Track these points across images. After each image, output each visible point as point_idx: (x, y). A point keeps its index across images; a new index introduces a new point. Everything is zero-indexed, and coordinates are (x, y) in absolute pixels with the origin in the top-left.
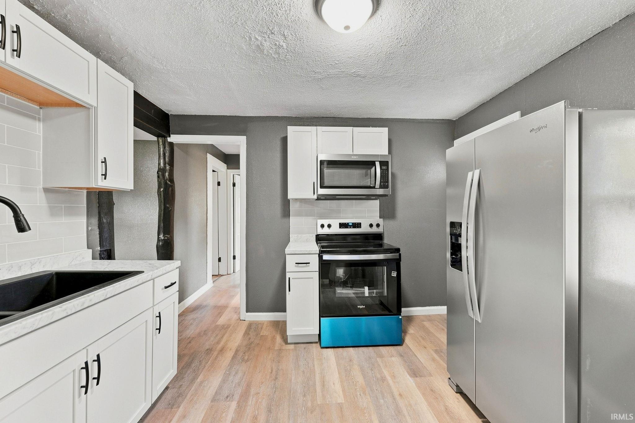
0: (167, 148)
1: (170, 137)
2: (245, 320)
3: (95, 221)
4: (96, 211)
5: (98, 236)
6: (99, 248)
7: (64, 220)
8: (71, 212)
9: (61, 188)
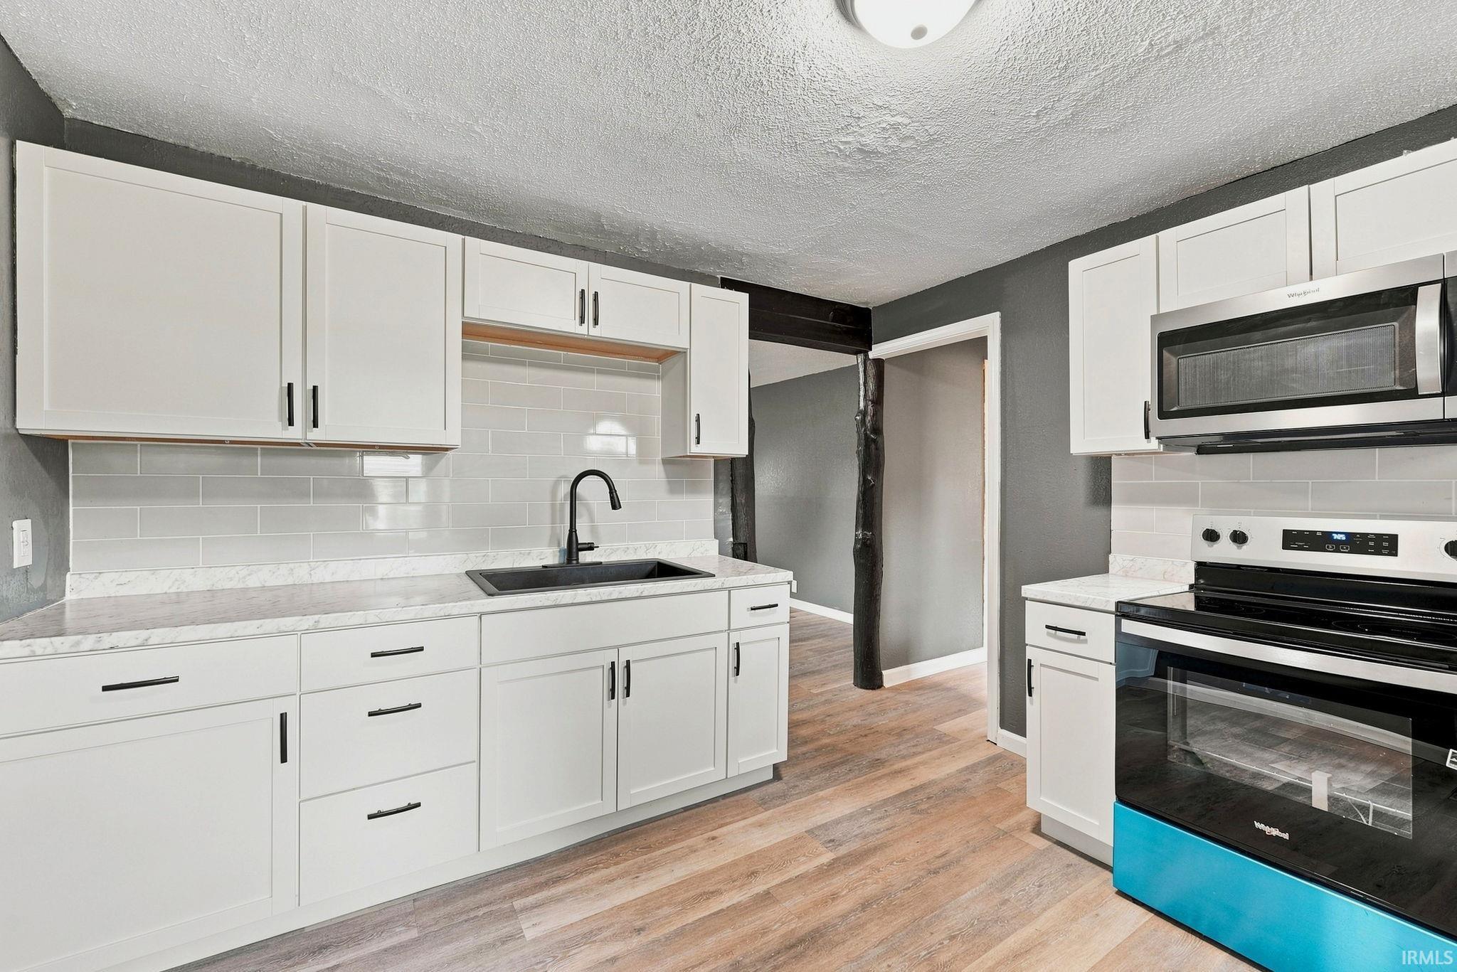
0: (871, 371)
1: (871, 350)
2: (996, 744)
3: (726, 501)
4: (725, 486)
5: (730, 522)
6: (731, 539)
7: (685, 500)
8: (694, 488)
9: (680, 457)
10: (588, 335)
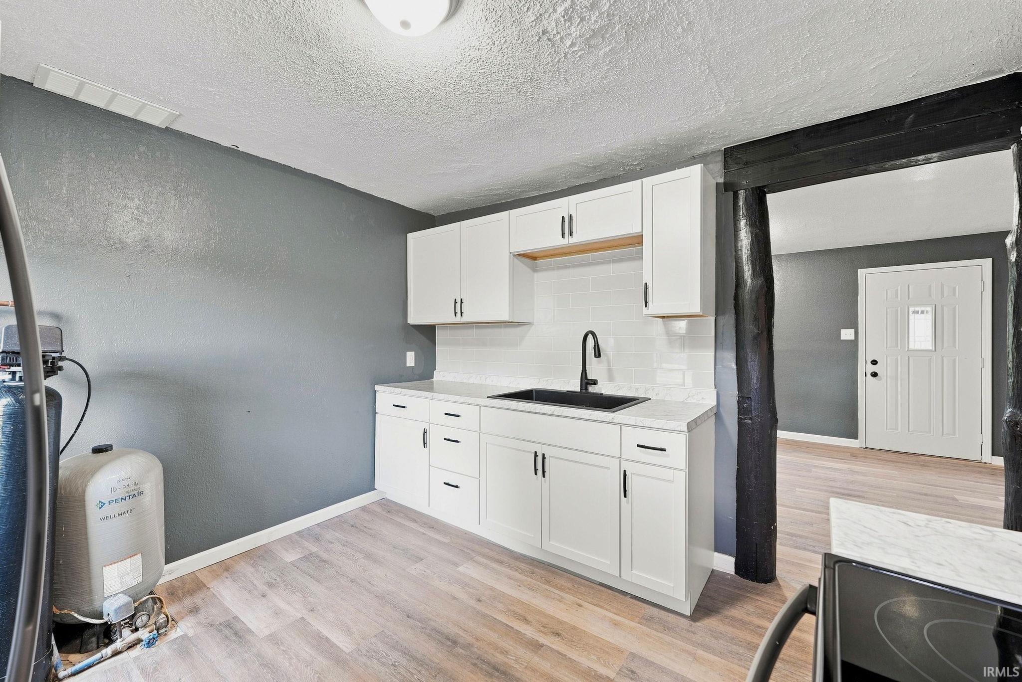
10: (569, 244)
